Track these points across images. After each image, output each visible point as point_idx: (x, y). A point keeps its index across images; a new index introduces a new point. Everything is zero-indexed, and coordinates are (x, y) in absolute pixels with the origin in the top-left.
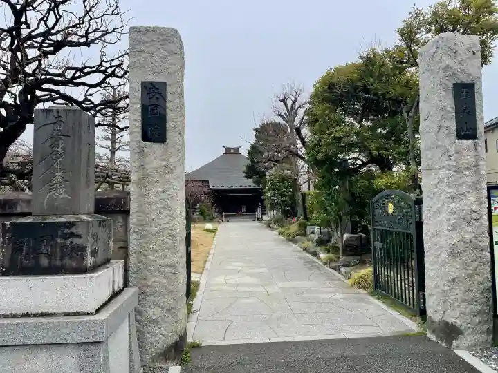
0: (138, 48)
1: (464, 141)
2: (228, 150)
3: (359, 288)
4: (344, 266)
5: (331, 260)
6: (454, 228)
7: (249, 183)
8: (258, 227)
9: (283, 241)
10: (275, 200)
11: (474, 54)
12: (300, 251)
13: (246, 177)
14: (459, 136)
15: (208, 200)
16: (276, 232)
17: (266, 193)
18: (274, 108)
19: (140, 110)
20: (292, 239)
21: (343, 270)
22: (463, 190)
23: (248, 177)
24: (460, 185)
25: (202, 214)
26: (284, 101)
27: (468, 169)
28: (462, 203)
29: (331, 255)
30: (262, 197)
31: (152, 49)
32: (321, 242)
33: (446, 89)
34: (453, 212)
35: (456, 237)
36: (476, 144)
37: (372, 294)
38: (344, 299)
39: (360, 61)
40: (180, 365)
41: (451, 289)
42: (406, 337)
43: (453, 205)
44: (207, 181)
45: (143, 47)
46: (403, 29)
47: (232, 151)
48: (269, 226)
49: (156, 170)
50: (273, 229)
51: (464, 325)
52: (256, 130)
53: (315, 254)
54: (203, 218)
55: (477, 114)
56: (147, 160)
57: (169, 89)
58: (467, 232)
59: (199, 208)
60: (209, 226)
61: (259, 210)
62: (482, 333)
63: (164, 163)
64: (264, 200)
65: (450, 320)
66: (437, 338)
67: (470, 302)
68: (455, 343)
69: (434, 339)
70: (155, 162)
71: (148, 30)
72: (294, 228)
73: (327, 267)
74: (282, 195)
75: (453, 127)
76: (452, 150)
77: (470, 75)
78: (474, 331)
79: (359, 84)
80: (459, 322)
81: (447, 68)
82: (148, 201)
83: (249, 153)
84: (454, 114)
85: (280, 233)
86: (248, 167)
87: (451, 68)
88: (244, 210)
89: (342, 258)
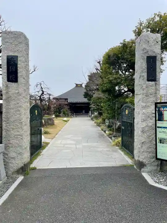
0: (5, 41)
1: (150, 82)
2: (77, 85)
3: (116, 146)
4: (114, 137)
5: (110, 134)
6: (144, 120)
7: (85, 100)
8: (89, 120)
9: (96, 126)
10: (94, 108)
11: (157, 42)
12: (100, 130)
13: (84, 97)
14: (148, 80)
15: (67, 108)
16: (94, 122)
17: (91, 104)
18: (95, 66)
19: (6, 68)
20: (99, 125)
21: (113, 138)
22: (149, 104)
23: (85, 97)
24: (148, 102)
25: (64, 113)
26: (99, 62)
27: (151, 94)
28: (148, 110)
29: (111, 132)
30: (90, 107)
31: (11, 41)
32: (109, 126)
33: (143, 59)
34: (144, 114)
35: (144, 124)
36: (156, 84)
37: (120, 149)
38: (107, 151)
39: (121, 45)
40: (24, 176)
41: (142, 147)
42: (124, 167)
43: (144, 111)
44: (67, 99)
45: (7, 40)
46: (135, 30)
47: (79, 85)
48: (92, 119)
49: (13, 94)
50: (93, 121)
51: (147, 162)
52: (89, 76)
53: (105, 132)
54: (64, 115)
55: (157, 70)
56: (10, 90)
57: (19, 59)
58: (150, 122)
59: (63, 111)
60: (65, 119)
61: (90, 112)
62: (155, 166)
63: (17, 91)
64: (91, 108)
65: (141, 160)
66: (136, 167)
67: (150, 152)
68: (142, 169)
69: (136, 168)
70: (13, 91)
71: (9, 33)
72: (100, 120)
73: (108, 137)
74: (98, 106)
75: (146, 76)
76: (144, 86)
77: (154, 52)
78: (151, 165)
79: (120, 55)
80: (144, 161)
81: (144, 49)
82: (10, 108)
83: (86, 86)
84: (146, 70)
85: (95, 123)
86: (85, 93)
87: (146, 49)
88: (84, 112)
89: (115, 133)
